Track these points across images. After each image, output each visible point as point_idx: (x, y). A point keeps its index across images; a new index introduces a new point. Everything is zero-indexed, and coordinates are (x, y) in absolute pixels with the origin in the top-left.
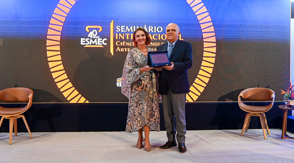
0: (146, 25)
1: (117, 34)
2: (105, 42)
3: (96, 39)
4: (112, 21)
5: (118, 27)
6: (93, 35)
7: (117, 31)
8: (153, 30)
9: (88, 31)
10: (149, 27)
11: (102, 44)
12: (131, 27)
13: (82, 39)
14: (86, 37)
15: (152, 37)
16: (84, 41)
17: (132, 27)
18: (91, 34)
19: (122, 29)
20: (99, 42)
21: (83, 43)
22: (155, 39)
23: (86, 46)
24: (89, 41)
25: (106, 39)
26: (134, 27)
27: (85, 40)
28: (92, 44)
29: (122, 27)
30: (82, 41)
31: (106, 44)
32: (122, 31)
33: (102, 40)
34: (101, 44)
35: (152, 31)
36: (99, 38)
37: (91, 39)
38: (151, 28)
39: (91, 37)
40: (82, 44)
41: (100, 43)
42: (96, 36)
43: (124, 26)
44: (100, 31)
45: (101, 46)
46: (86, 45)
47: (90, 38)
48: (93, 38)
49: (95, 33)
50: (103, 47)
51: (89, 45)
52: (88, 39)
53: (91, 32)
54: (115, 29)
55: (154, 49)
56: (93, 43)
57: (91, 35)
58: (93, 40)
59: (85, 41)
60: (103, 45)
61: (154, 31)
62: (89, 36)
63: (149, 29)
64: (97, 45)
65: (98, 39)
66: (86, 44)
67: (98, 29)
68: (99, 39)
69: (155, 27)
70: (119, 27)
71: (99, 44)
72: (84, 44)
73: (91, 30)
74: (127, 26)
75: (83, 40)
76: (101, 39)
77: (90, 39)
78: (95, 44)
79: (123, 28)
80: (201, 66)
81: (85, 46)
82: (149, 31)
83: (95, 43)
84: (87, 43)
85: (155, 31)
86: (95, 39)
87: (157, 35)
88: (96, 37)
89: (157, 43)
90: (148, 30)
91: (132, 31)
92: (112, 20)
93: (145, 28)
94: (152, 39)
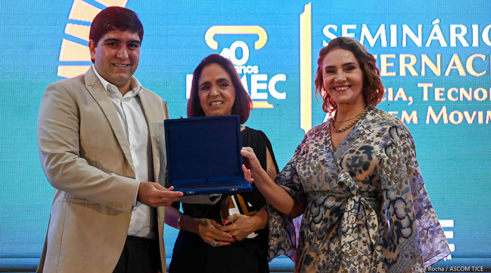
0: (437, 21)
2: (279, 87)
3: (245, 76)
4: (308, 7)
5: (331, 30)
6: (235, 60)
8: (469, 37)
9: (213, 45)
10: (453, 28)
11: (269, 94)
12: (382, 30)
15: (464, 66)
17: (383, 26)
20: (255, 87)
22: (477, 75)
25: (282, 77)
26: (394, 28)
29: (345, 28)
31: (283, 96)
33: (267, 82)
34: (264, 96)
35: (465, 44)
36: (257, 71)
38: (458, 31)
41: (259, 91)
42: (246, 65)
43: (354, 27)
44: (259, 45)
45: (266, 105)
49: (239, 53)
50: (271, 106)
53: (225, 50)
54: (317, 37)
55: (474, 113)
60: (270, 99)
61: (470, 42)
65: (252, 76)
68: (254, 79)
69: (475, 28)
70: (335, 28)
74: (364, 27)
76: (264, 77)
82: (453, 44)
85: (475, 43)
87: (483, 57)
88: (246, 70)
89: (485, 92)
90: (448, 40)
91: (384, 44)
92: (308, 3)
93: (436, 29)
94: (462, 73)
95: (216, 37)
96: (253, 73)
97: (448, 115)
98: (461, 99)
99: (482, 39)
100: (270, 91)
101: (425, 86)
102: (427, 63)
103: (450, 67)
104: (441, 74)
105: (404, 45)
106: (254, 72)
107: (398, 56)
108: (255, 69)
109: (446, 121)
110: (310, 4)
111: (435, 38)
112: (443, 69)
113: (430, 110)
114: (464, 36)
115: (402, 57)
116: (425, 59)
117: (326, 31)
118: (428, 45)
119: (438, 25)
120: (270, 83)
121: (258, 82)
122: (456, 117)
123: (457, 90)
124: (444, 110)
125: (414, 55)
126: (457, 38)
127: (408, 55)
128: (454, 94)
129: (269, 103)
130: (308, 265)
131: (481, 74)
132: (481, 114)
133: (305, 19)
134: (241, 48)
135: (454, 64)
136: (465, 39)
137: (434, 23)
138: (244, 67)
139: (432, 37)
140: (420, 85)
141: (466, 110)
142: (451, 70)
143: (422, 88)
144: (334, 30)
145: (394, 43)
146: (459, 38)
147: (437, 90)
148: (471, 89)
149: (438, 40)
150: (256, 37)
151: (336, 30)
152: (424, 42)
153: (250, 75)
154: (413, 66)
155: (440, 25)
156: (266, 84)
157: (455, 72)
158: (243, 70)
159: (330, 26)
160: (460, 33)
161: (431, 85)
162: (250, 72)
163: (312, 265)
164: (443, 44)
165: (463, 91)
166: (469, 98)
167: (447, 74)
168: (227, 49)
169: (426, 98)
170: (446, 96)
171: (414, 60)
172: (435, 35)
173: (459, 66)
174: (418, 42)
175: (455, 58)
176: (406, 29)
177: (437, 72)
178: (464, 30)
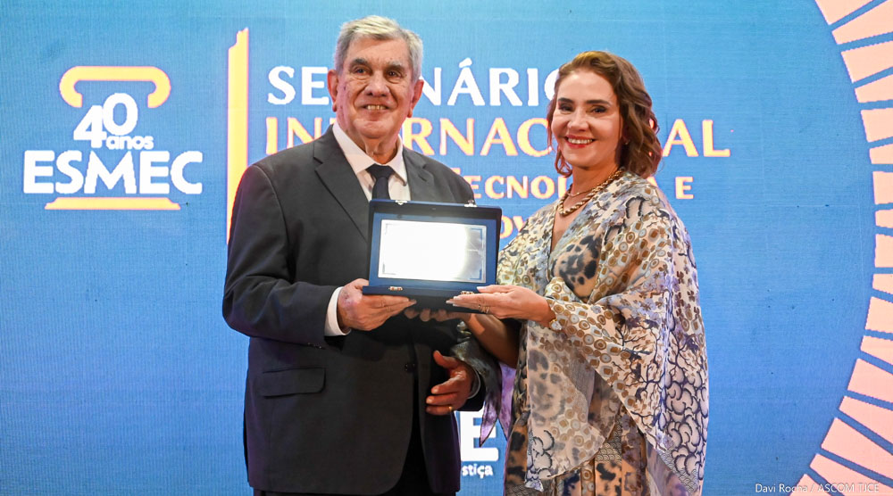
0: (468, 62)
1: (272, 124)
2: (190, 173)
3: (129, 154)
4: (242, 37)
5: (283, 76)
6: (112, 127)
7: (272, 99)
8: (522, 90)
9: (75, 100)
10: (495, 73)
11: (172, 185)
13: (31, 156)
14: (63, 141)
15: (514, 138)
16: (48, 171)
18: (96, 125)
19: (308, 85)
20: (147, 172)
21: (38, 179)
22: (537, 154)
23: (59, 204)
24: (82, 167)
25: (196, 156)
27: (54, 164)
28: (101, 191)
29: (307, 72)
30: (30, 171)
31: (196, 189)
32: (307, 99)
33: (169, 165)
34: (164, 188)
35: (515, 101)
36: (151, 146)
37: (93, 155)
38: (504, 79)
39: (96, 144)
40: (30, 187)
41: (154, 180)
42: (132, 135)
43: (324, 70)
44: (155, 100)
45: (166, 205)
46: (55, 196)
47: (85, 147)
48: (111, 147)
49: (120, 114)
50: (175, 207)
51: (81, 193)
52: (77, 155)
53: (95, 109)
54: (258, 87)
56: (110, 181)
57: (97, 128)
58: (111, 158)
59: (56, 170)
60: (174, 194)
62: (80, 134)
63: (495, 86)
64: (138, 195)
65: (142, 153)
66: (62, 188)
67: (141, 90)
68: (146, 158)
69: (533, 74)
71: (146, 187)
72: (47, 188)
73: (94, 93)
75: (38, 164)
76: (164, 156)
77: (86, 158)
78: (119, 191)
79: (315, 77)
80: (861, 331)
81: (49, 206)
82: (495, 101)
83: (122, 180)
84: (68, 180)
85: (533, 101)
86: (120, 154)
88: (132, 143)
89: (550, 183)
90: (485, 92)
92: (242, 30)
93: (466, 75)
94: (510, 150)
95: (79, 86)
96: (144, 149)
98: (510, 195)
99: (545, 93)
100: (173, 179)
102: (450, 134)
103: (490, 140)
104: (475, 151)
106: (146, 147)
108: (148, 141)
110: (246, 30)
111: (464, 91)
112: (478, 144)
114: (513, 88)
115: (407, 124)
116: (446, 125)
117: (274, 77)
118: (452, 102)
119: (468, 69)
120: (173, 166)
121: (153, 164)
123: (501, 181)
125: (427, 119)
126: (501, 91)
127: (416, 120)
128: (496, 188)
129: (173, 201)
131: (544, 153)
133: (238, 57)
134: (124, 105)
135: (497, 136)
136: (516, 93)
137: (461, 65)
138: (128, 138)
139: (458, 90)
141: (517, 215)
142: (492, 145)
144: (288, 75)
146: (504, 91)
148: (525, 179)
149: (469, 95)
150: (151, 86)
151: (291, 76)
152: (445, 97)
153: (139, 152)
154: (426, 138)
155: (471, 68)
156: (167, 168)
157: (498, 149)
158: (126, 142)
159: (282, 68)
160: (507, 82)
162: (138, 147)
164: (478, 101)
165: (511, 181)
166: (523, 194)
167: (485, 152)
168: (100, 107)
170: (481, 190)
171: (427, 127)
172: (464, 85)
173: (506, 139)
174: (435, 97)
175: (499, 124)
177: (468, 149)
178: (514, 77)
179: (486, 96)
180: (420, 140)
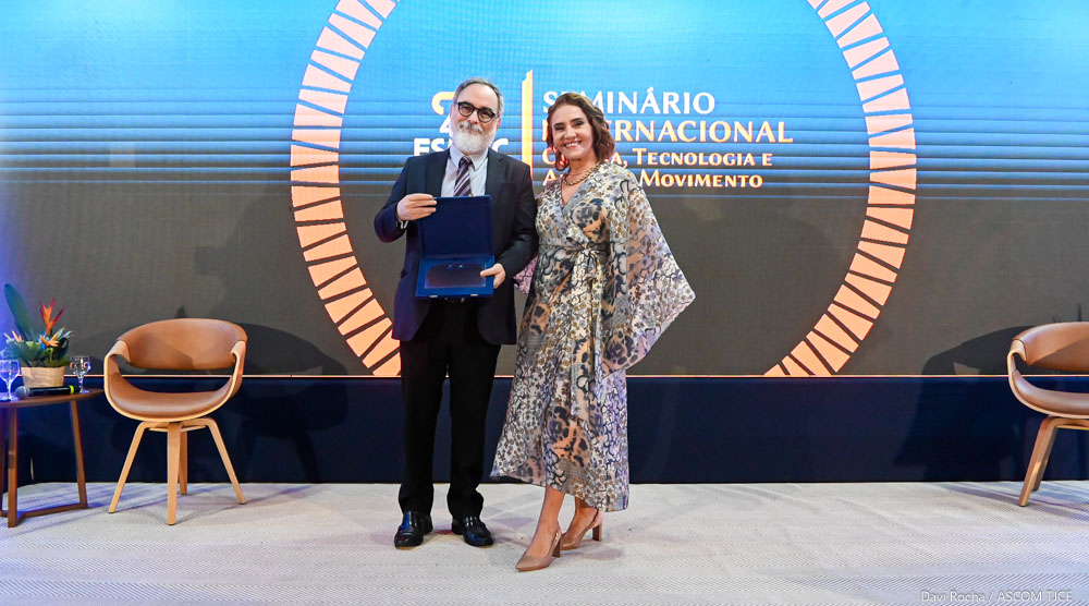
0: (652, 89)
4: (529, 75)
8: (681, 104)
9: (440, 110)
22: (688, 140)
38: (671, 98)
52: (442, 141)
54: (537, 103)
59: (431, 149)
62: (443, 129)
63: (666, 103)
80: (859, 238)
93: (651, 96)
94: (674, 138)
97: (660, 178)
101: (639, 151)
105: (620, 111)
107: (614, 122)
109: (658, 184)
111: (649, 105)
113: (644, 174)
115: (618, 123)
116: (639, 124)
118: (642, 112)
122: (667, 180)
124: (656, 173)
127: (623, 122)
130: (539, 316)
132: (690, 177)
139: (646, 105)
140: (634, 150)
143: (636, 154)
145: (610, 110)
147: (650, 155)
152: (639, 108)
161: (645, 150)
163: (543, 317)
164: (657, 111)
166: (680, 163)
169: (639, 162)
170: (658, 160)
172: (649, 102)
173: (671, 133)
174: (633, 108)
176: (622, 97)
178: (676, 97)
179: (661, 108)
180: (625, 132)
